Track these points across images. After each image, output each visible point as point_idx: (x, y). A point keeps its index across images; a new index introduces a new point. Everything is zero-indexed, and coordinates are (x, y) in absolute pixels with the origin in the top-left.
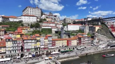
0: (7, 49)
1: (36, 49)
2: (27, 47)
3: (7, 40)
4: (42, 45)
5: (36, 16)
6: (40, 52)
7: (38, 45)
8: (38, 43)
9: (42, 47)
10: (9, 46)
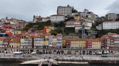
0: (22, 44)
1: (44, 47)
2: (36, 45)
3: (24, 37)
4: (51, 44)
5: (63, 15)
6: (47, 50)
7: (47, 43)
8: (47, 42)
9: (51, 45)
10: (22, 42)
